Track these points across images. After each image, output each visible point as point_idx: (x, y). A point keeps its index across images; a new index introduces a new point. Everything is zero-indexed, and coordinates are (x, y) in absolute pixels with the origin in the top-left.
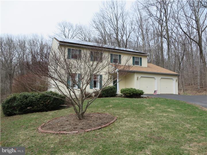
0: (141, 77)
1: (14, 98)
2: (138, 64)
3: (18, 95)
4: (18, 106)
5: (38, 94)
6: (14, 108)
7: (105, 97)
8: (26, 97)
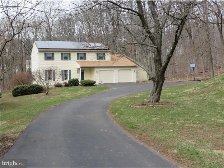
0: (100, 70)
1: (18, 88)
2: (102, 59)
3: (19, 86)
4: (20, 91)
5: (29, 86)
6: (18, 93)
7: (70, 86)
8: (24, 87)
